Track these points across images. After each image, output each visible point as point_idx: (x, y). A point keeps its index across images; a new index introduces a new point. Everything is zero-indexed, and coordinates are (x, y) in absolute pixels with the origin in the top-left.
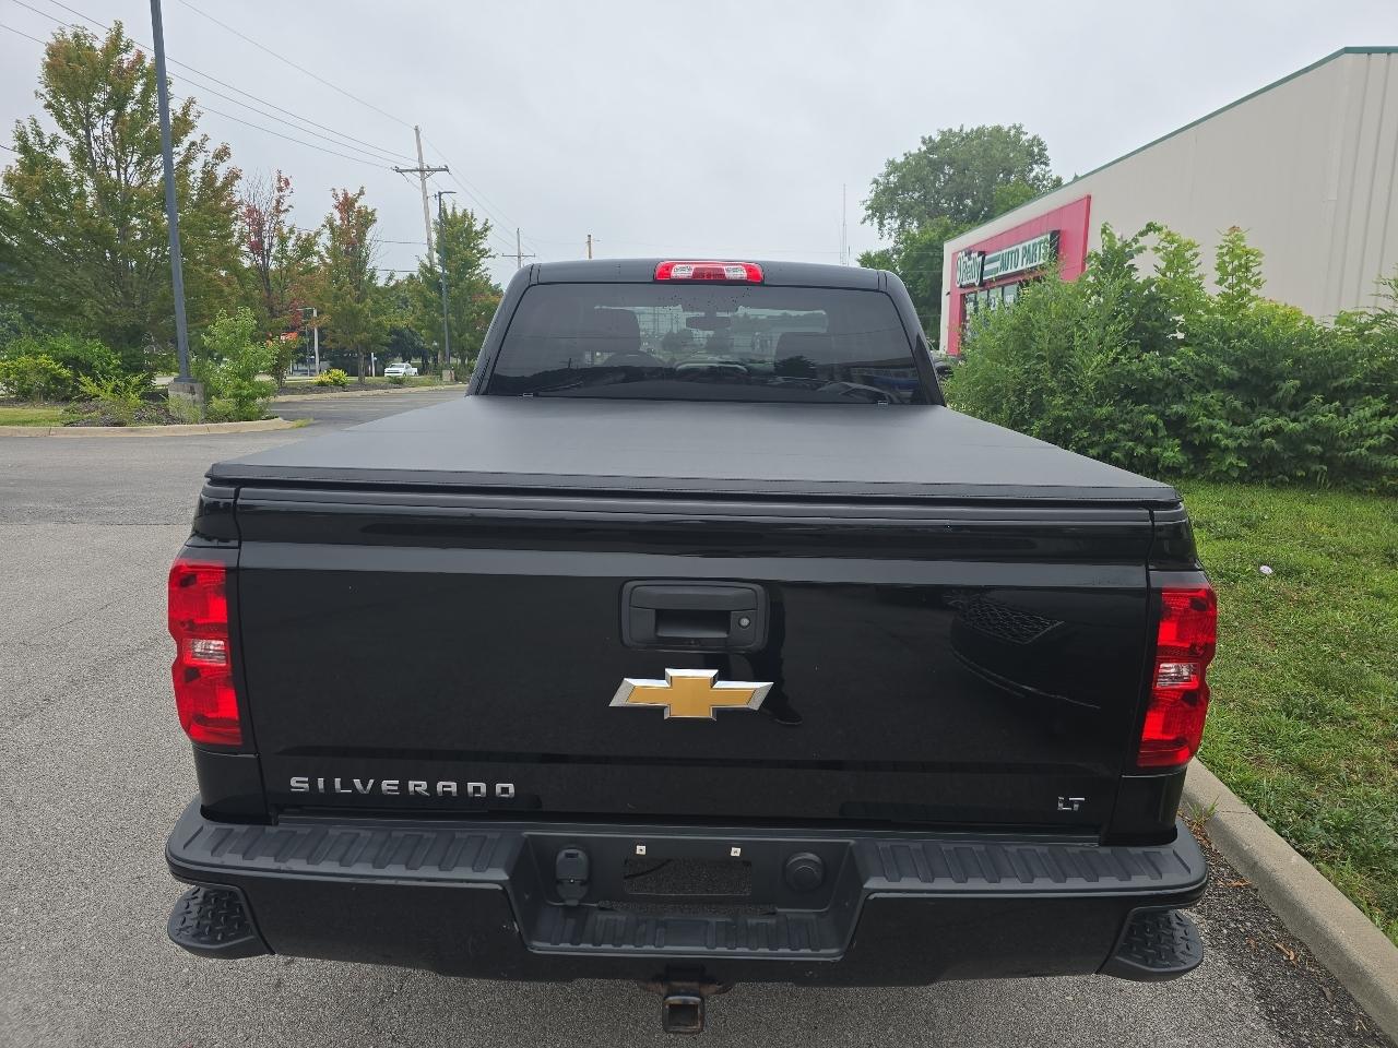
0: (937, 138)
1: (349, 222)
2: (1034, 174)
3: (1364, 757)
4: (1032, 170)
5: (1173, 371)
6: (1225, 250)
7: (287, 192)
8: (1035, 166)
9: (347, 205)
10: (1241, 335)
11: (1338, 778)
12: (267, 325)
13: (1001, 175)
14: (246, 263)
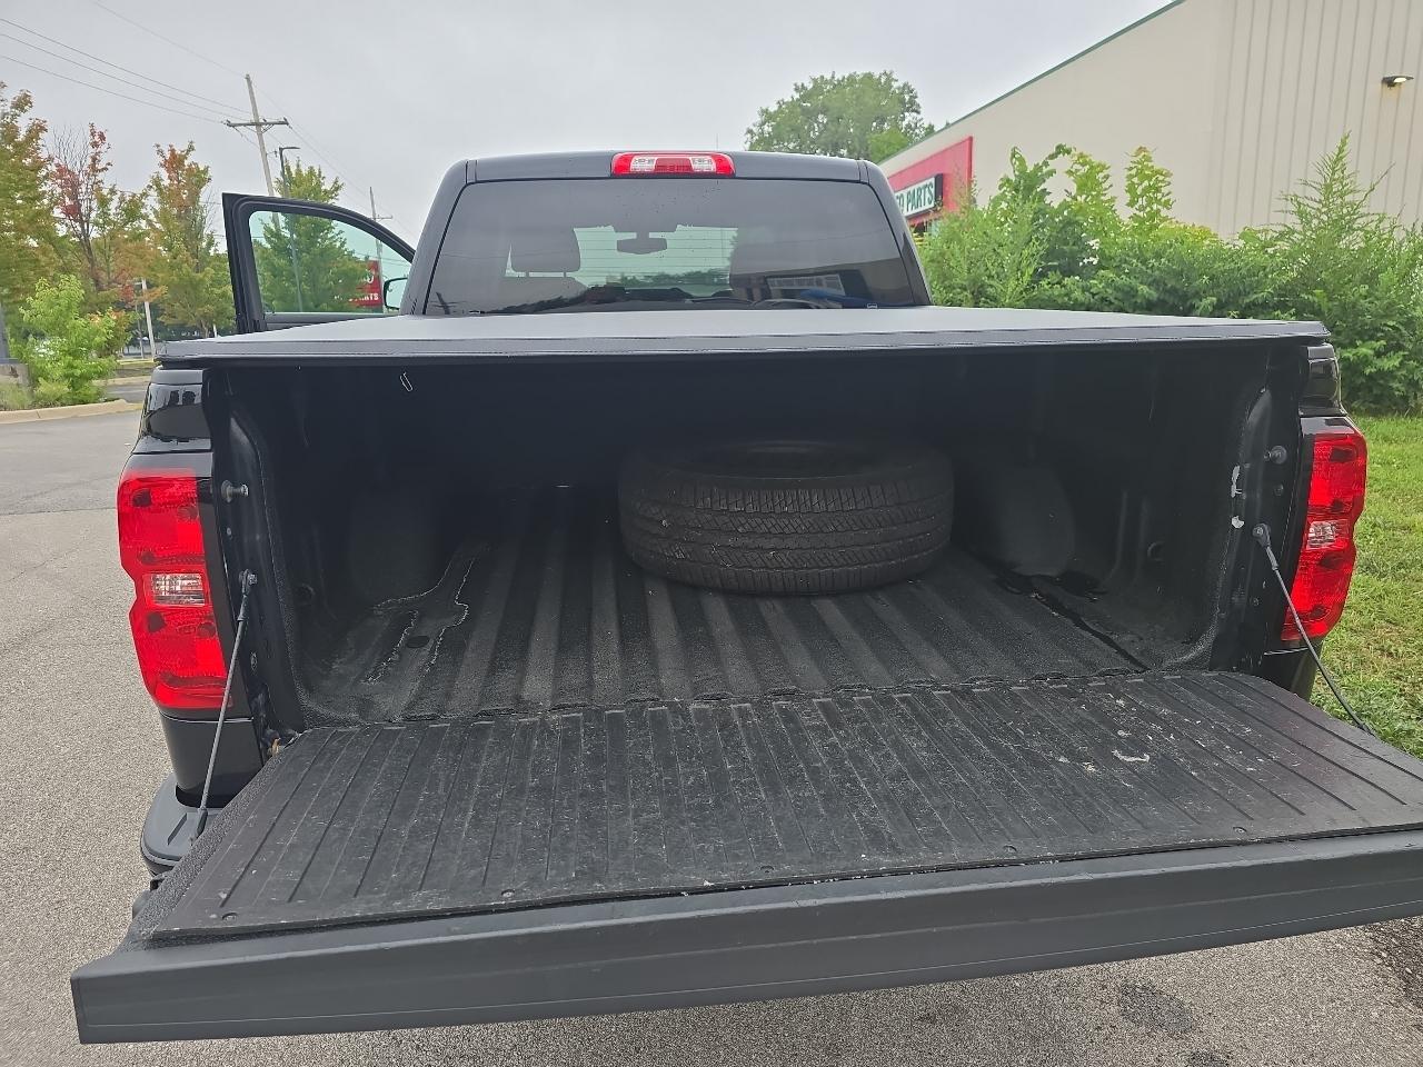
0: (810, 86)
1: (179, 182)
2: (905, 123)
3: (1350, 647)
4: (903, 119)
5: (1094, 295)
6: (1134, 172)
7: (103, 148)
8: (906, 114)
9: (174, 162)
10: (1158, 256)
11: (1333, 669)
12: (94, 299)
13: (874, 124)
14: (62, 231)
